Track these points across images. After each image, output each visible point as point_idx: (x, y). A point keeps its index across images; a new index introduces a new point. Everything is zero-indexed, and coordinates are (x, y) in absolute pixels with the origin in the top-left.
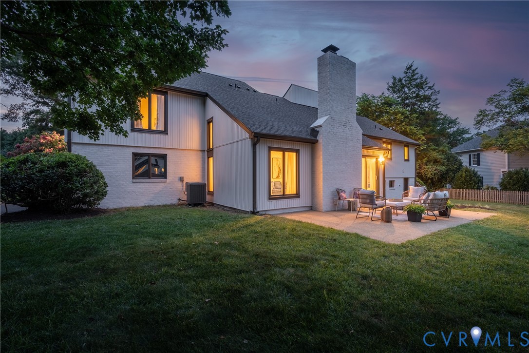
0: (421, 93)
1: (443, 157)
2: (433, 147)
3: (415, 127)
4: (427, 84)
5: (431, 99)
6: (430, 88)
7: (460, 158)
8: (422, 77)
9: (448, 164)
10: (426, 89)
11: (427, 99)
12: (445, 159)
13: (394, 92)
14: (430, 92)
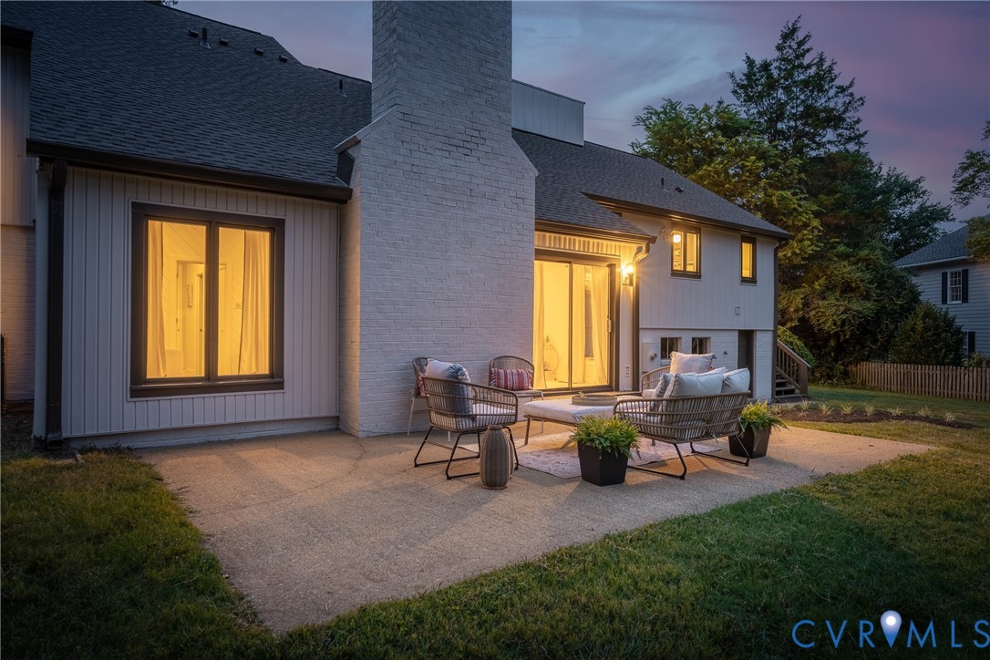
0: (821, 102)
1: (867, 276)
2: (841, 248)
3: (794, 194)
4: (833, 80)
5: (844, 120)
6: (842, 90)
7: (914, 280)
8: (822, 60)
9: (881, 295)
10: (832, 93)
11: (834, 120)
12: (871, 282)
13: (749, 99)
14: (841, 100)
